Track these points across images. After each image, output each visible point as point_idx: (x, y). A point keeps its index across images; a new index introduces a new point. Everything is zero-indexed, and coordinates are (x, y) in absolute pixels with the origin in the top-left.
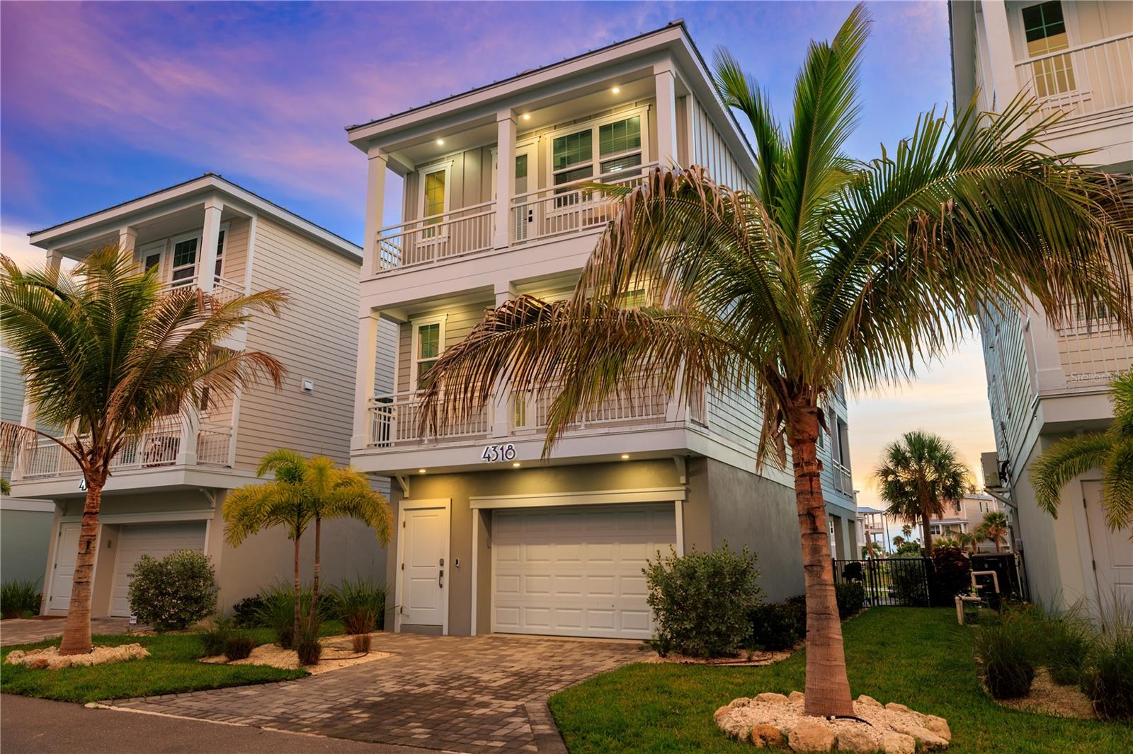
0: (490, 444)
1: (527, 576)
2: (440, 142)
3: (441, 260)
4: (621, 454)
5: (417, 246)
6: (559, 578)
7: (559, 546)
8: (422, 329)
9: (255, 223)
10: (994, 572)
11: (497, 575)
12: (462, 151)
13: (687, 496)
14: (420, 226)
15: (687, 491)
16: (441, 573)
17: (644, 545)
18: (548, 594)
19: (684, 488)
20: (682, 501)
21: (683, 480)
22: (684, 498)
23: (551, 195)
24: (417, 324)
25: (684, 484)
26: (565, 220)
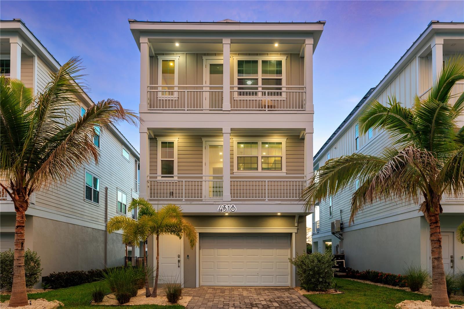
0: (222, 204)
1: (217, 262)
2: (177, 45)
3: (189, 110)
4: (277, 213)
5: (159, 99)
6: (233, 263)
7: (233, 250)
8: (162, 143)
9: (37, 60)
10: (344, 260)
11: (202, 262)
12: (185, 53)
13: (297, 231)
14: (176, 89)
15: (298, 229)
16: (179, 261)
17: (272, 250)
18: (228, 270)
19: (297, 228)
20: (296, 233)
21: (296, 225)
22: (296, 232)
23: (236, 89)
24: (160, 140)
25: (296, 226)
26: (243, 103)
